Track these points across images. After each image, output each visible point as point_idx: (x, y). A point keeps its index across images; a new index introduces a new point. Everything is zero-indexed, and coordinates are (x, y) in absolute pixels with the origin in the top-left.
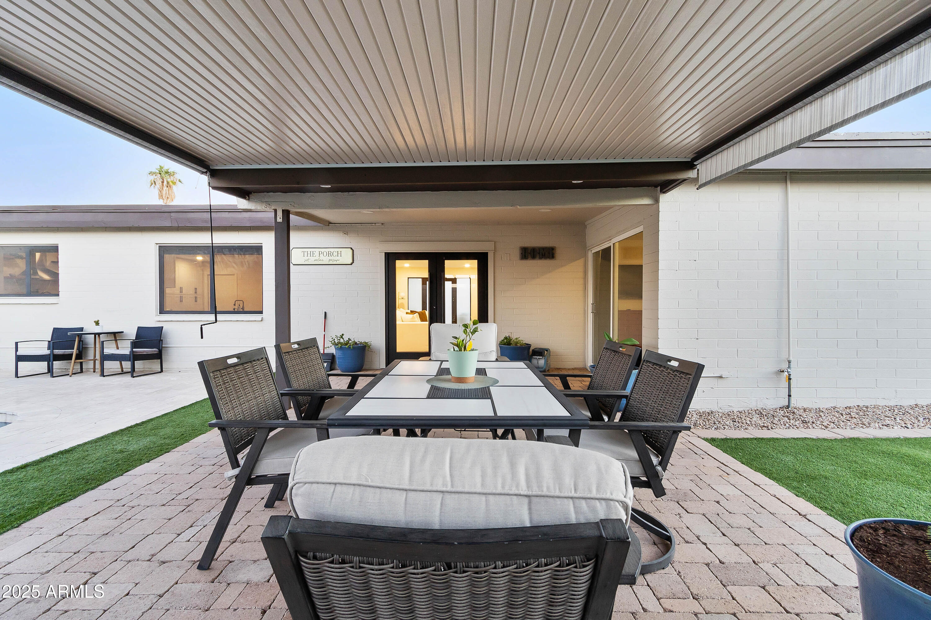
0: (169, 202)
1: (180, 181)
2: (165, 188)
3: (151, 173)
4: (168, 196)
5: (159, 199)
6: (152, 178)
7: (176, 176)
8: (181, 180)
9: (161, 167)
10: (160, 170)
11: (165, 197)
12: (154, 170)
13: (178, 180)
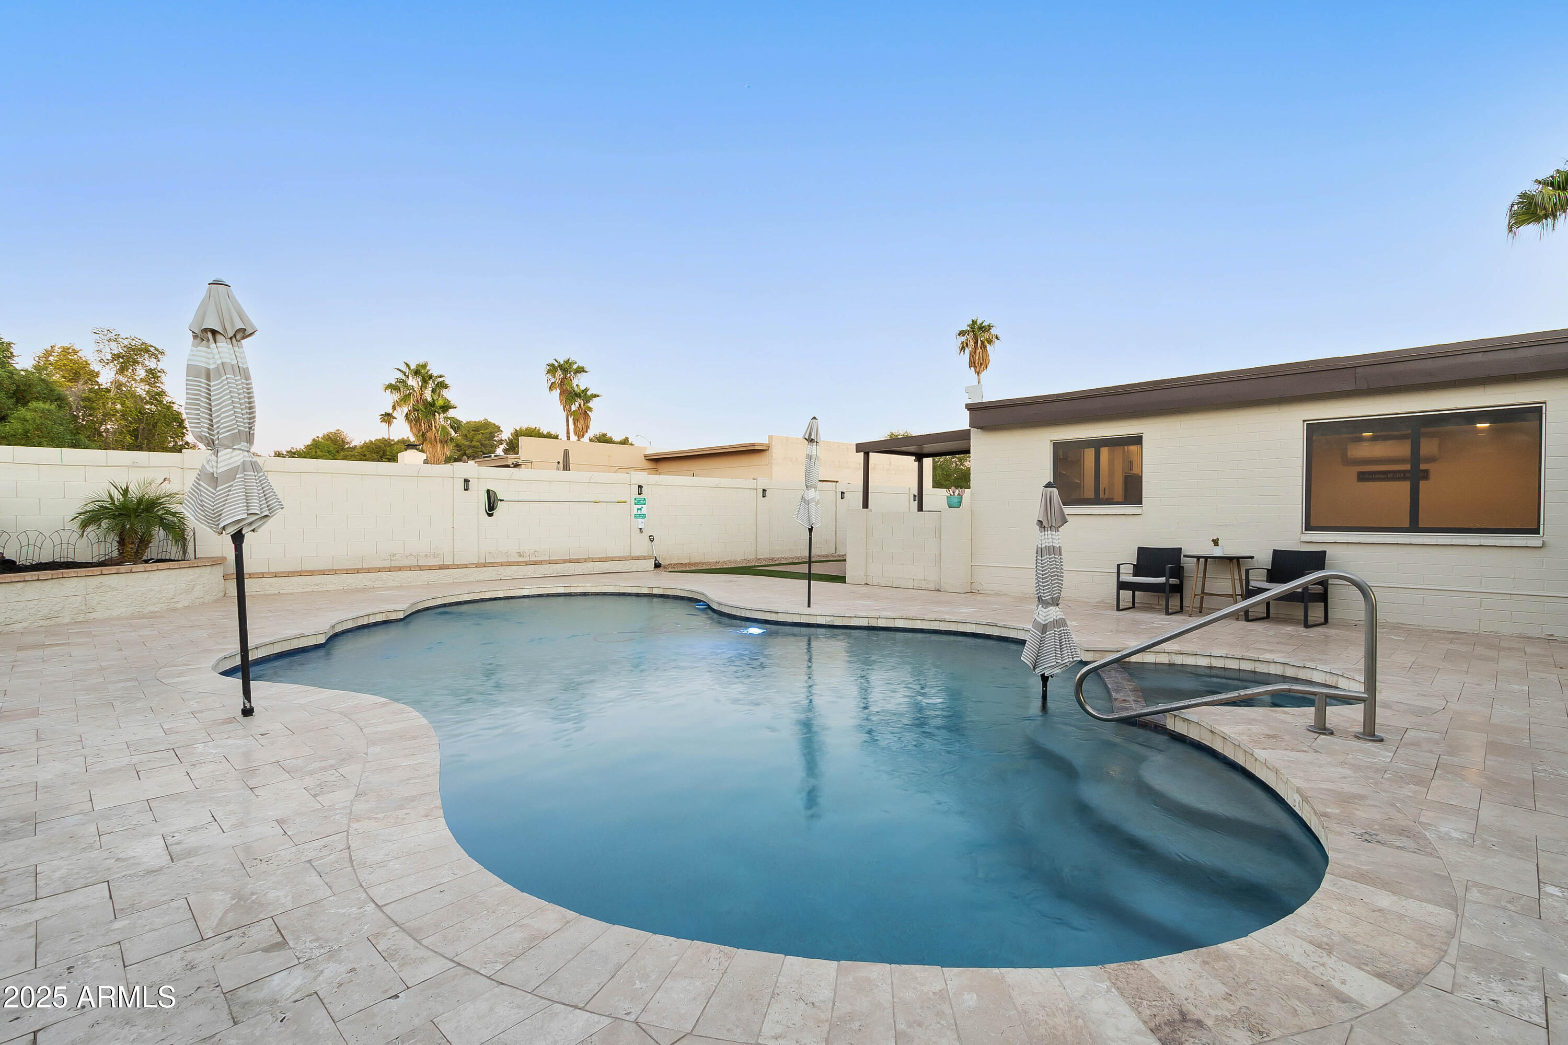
0: (982, 369)
1: (997, 338)
2: (979, 350)
3: (961, 333)
4: (982, 362)
5: (970, 367)
6: (963, 339)
7: (993, 331)
8: (999, 335)
9: (974, 322)
10: (973, 327)
11: (978, 363)
12: (965, 328)
13: (994, 337)
